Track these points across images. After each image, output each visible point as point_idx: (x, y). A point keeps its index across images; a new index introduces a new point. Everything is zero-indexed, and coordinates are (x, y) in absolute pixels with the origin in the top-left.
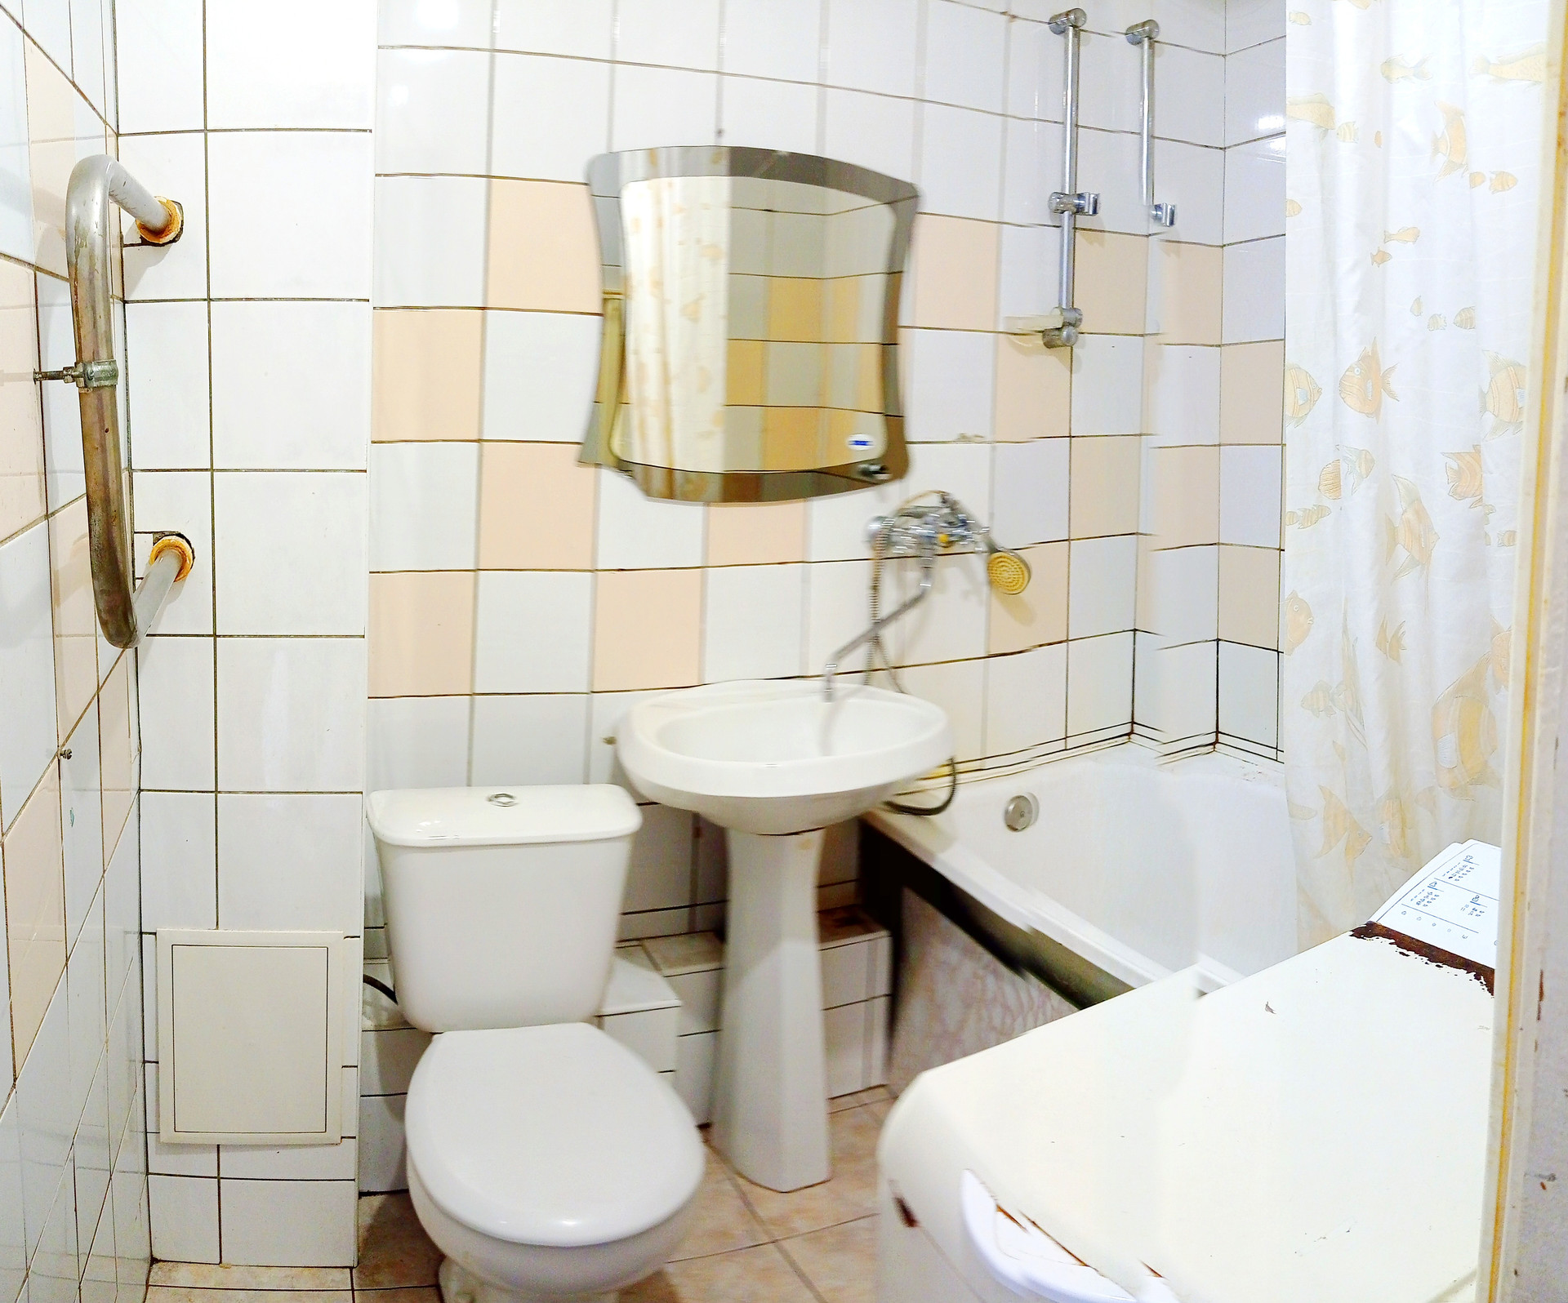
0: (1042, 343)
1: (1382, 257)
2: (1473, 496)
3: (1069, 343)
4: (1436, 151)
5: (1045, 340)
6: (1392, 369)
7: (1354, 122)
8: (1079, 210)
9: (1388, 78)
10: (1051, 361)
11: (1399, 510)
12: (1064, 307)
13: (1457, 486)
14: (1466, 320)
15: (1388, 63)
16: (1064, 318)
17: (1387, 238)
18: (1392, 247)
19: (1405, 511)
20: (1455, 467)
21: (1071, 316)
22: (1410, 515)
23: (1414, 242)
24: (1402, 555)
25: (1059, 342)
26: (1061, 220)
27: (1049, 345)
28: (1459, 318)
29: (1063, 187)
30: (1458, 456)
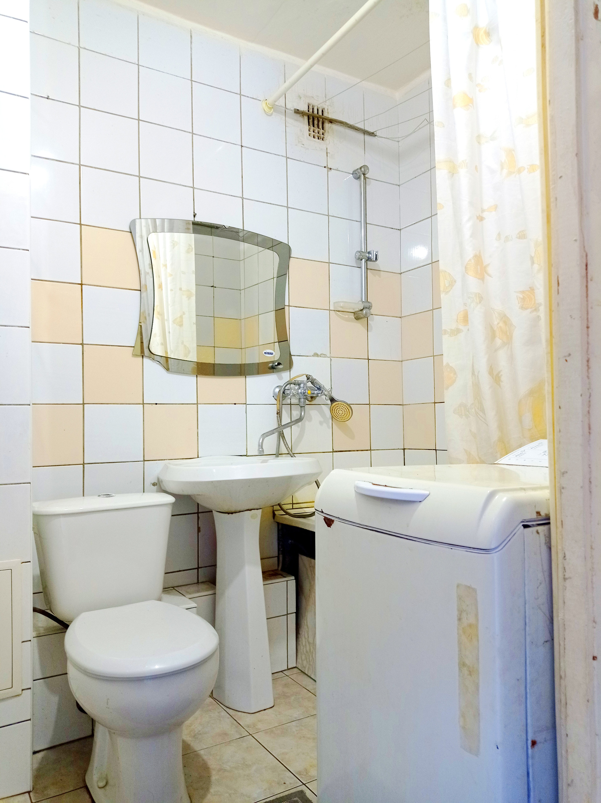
0: (354, 317)
1: (481, 219)
2: (531, 308)
3: (366, 317)
4: (502, 168)
5: (355, 316)
6: (489, 265)
7: (466, 160)
8: (369, 259)
9: (479, 143)
10: (358, 326)
11: (496, 323)
12: (364, 301)
13: (523, 305)
14: (522, 236)
15: (479, 137)
16: (364, 305)
17: (483, 211)
18: (485, 215)
19: (498, 323)
20: (522, 297)
21: (367, 305)
22: (501, 324)
23: (495, 211)
24: (498, 342)
25: (362, 316)
26: (361, 263)
27: (357, 318)
28: (518, 235)
29: (361, 249)
30: (523, 292)
